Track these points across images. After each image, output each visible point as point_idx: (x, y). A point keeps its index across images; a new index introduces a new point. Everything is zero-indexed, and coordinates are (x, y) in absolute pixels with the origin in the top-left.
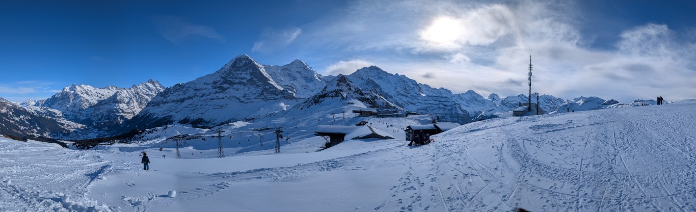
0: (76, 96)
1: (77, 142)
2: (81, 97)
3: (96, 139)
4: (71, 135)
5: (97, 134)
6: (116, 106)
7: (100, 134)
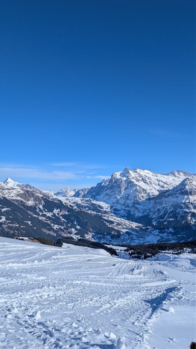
0: (130, 183)
1: (130, 247)
2: (136, 185)
3: (157, 244)
4: (122, 237)
5: (159, 238)
6: (184, 199)
7: (162, 238)
